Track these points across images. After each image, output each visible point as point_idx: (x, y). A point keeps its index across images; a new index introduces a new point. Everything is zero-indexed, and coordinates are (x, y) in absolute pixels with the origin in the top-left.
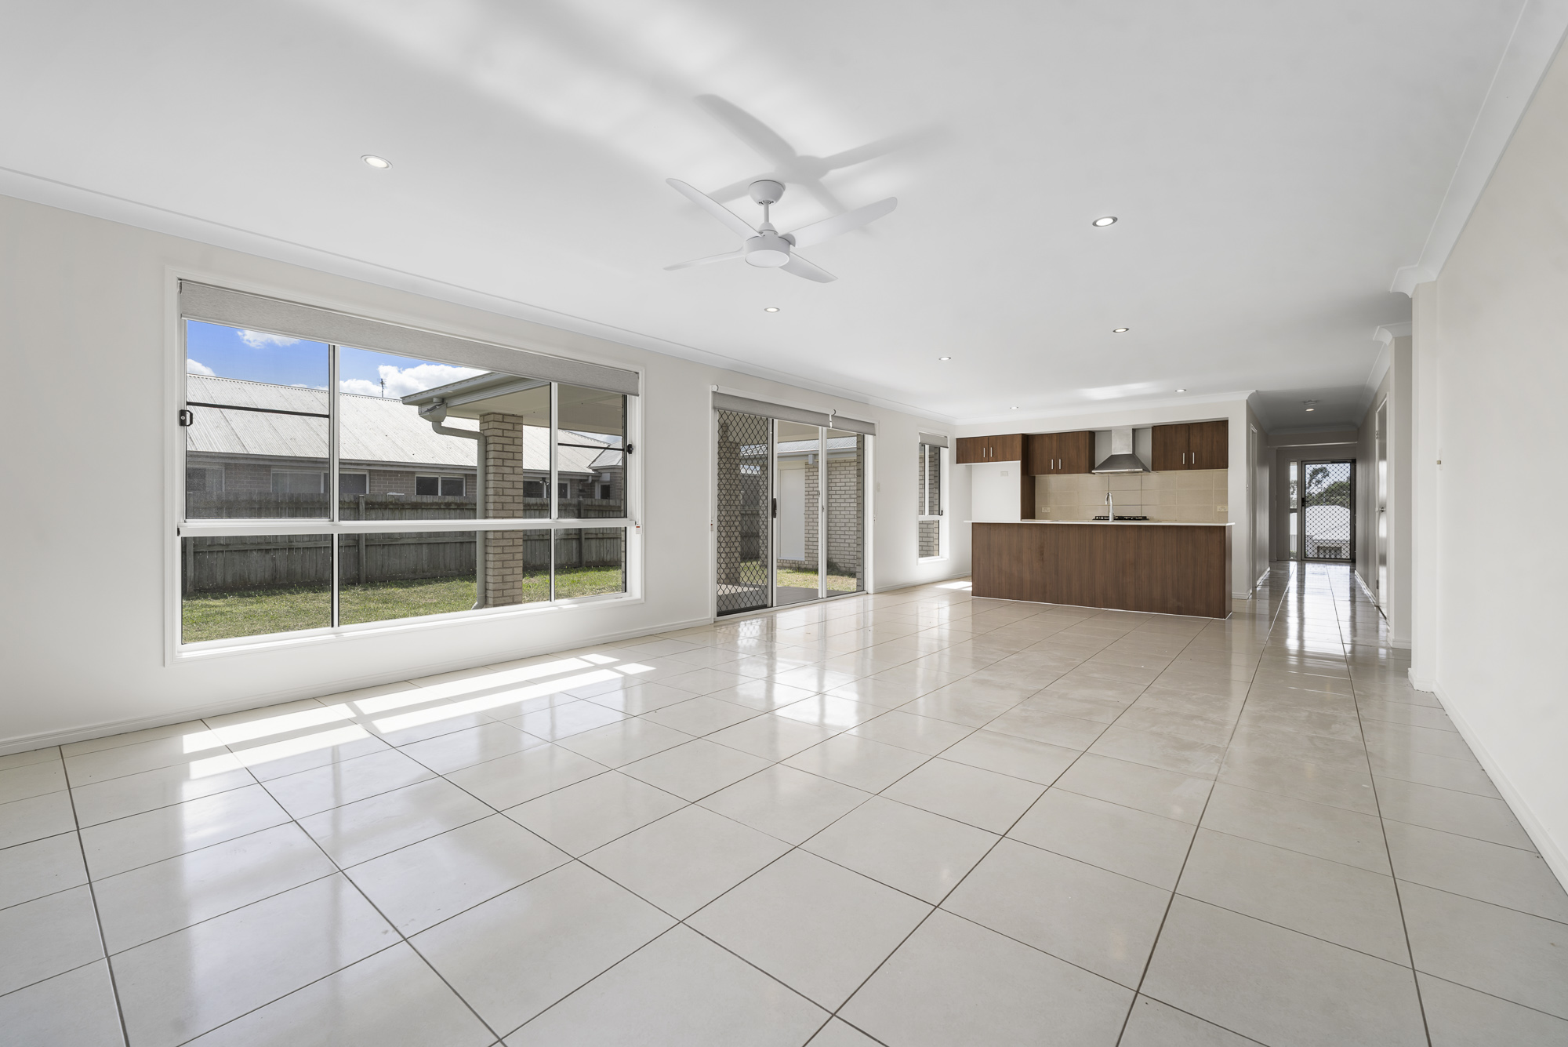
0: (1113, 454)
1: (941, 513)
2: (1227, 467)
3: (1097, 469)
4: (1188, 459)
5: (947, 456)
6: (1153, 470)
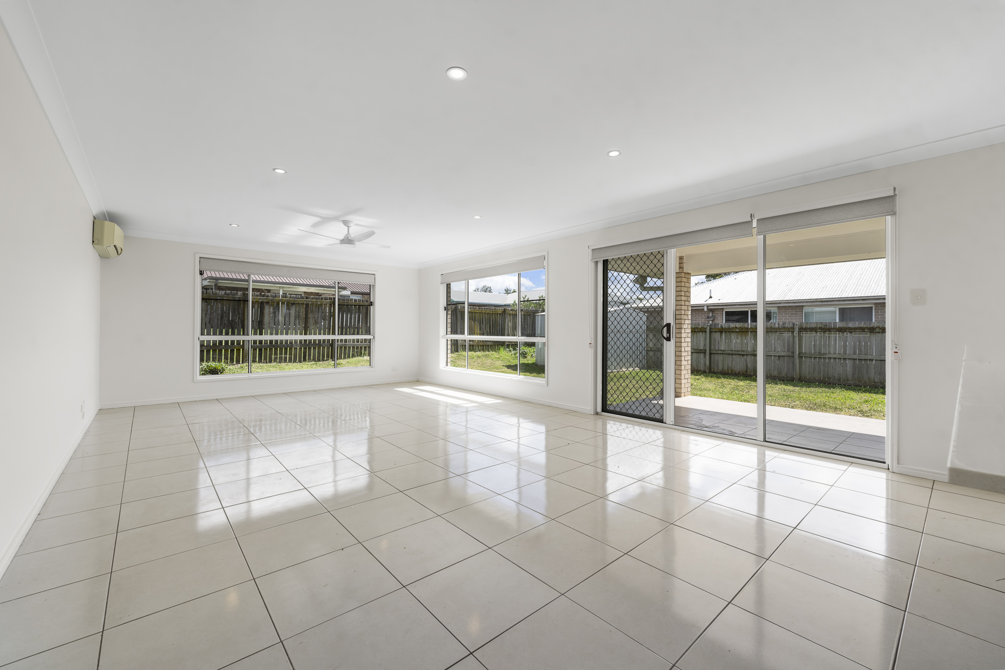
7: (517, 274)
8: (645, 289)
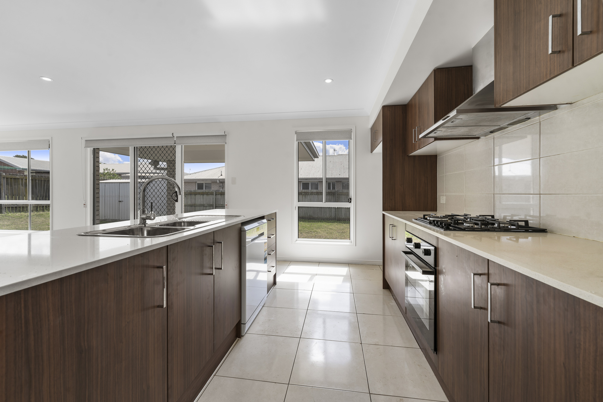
1: (350, 201)
7: (27, 151)
8: (158, 169)
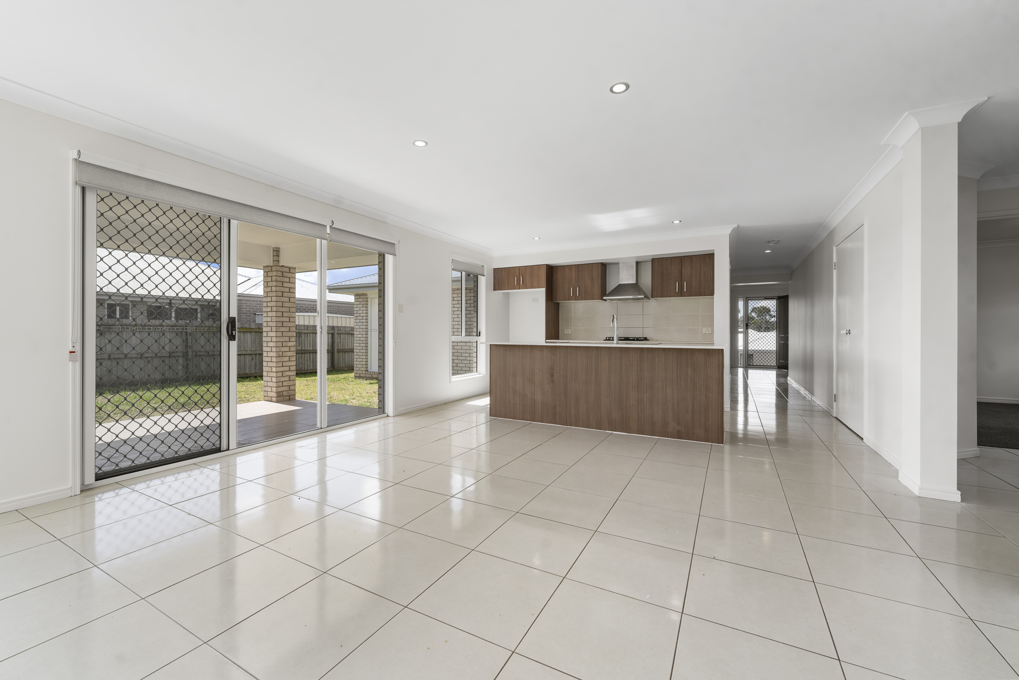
0: (620, 283)
1: (479, 334)
2: (712, 294)
3: (608, 295)
4: (681, 287)
5: (484, 283)
6: (652, 297)
